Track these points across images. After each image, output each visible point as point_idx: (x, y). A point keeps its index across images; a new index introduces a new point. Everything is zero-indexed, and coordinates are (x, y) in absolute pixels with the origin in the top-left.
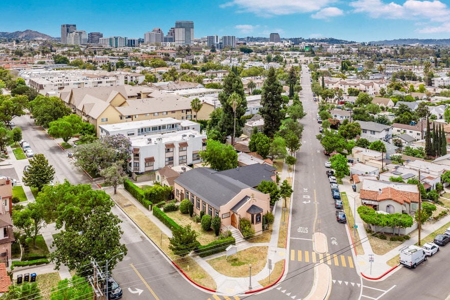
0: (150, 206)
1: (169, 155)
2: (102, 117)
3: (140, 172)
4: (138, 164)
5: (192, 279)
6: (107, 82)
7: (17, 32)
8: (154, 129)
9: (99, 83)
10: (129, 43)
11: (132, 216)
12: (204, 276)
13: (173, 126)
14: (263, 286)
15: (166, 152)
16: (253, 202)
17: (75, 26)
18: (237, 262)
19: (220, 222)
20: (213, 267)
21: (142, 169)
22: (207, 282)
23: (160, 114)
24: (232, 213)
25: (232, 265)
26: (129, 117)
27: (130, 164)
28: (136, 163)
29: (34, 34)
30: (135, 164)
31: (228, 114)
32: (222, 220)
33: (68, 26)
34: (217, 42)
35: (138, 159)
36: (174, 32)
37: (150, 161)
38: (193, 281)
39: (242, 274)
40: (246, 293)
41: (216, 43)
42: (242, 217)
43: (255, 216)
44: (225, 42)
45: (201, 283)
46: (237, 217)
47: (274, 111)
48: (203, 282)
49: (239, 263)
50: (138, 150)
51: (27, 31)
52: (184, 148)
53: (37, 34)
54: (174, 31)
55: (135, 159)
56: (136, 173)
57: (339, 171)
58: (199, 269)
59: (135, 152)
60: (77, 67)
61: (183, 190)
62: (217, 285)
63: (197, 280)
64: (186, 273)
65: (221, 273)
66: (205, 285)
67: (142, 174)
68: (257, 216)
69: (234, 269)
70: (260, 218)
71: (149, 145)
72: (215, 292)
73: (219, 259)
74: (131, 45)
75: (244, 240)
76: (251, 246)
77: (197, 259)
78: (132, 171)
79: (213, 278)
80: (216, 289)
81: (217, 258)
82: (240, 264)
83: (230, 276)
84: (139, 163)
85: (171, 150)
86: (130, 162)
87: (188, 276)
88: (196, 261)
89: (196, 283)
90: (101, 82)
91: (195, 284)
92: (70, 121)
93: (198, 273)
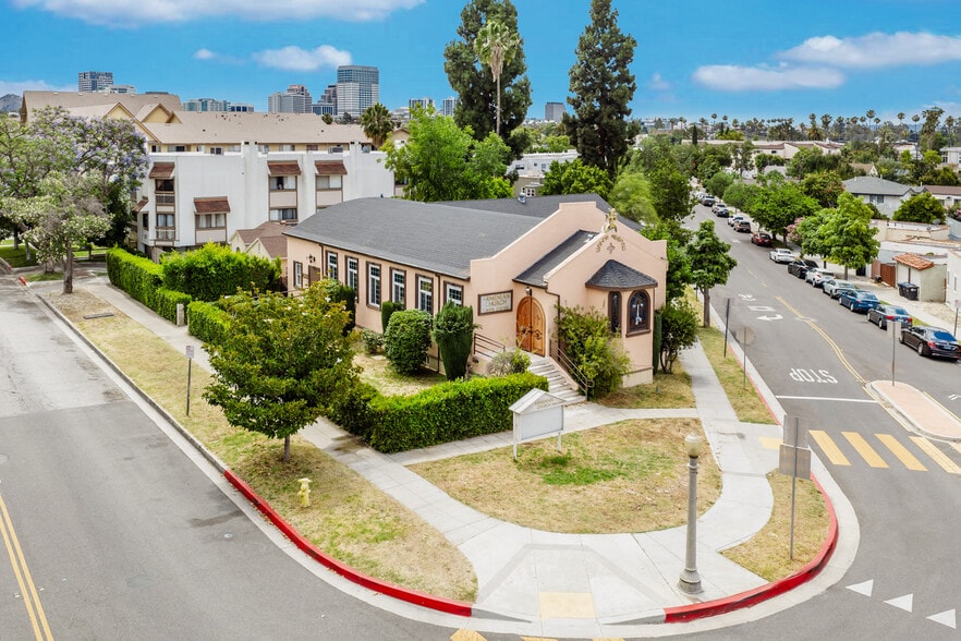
0: (180, 307)
1: (283, 199)
3: (176, 244)
4: (170, 218)
5: (321, 549)
11: (100, 338)
12: (396, 527)
14: (763, 574)
15: (271, 190)
16: (612, 247)
18: (571, 470)
19: (472, 327)
20: (447, 490)
21: (186, 234)
22: (414, 557)
24: (521, 293)
25: (549, 480)
26: (179, 149)
27: (145, 216)
28: (166, 215)
30: (161, 218)
31: (473, 112)
32: (476, 320)
33: (94, 75)
35: (171, 201)
36: (335, 96)
37: (213, 209)
38: (329, 557)
39: (616, 519)
40: (671, 617)
42: (567, 304)
43: (626, 297)
45: (374, 565)
46: (546, 305)
47: (610, 117)
48: (390, 562)
49: (582, 471)
50: (171, 166)
51: (8, 96)
52: (334, 182)
54: (335, 91)
55: (159, 201)
56: (165, 248)
57: (846, 244)
58: (366, 499)
59: (159, 175)
61: (317, 252)
62: (478, 571)
63: (350, 552)
64: (293, 520)
65: (494, 515)
66: (404, 572)
68: (632, 301)
69: (562, 495)
70: (645, 313)
72: (466, 612)
73: (475, 459)
75: (584, 398)
76: (620, 418)
77: (361, 458)
78: (151, 244)
79: (450, 537)
80: (472, 596)
81: (464, 458)
82: (589, 477)
83: (550, 529)
84: (173, 215)
85: (289, 183)
86: (144, 210)
87: (299, 531)
88: (355, 466)
89: (343, 565)
91: (340, 571)
93: (360, 517)
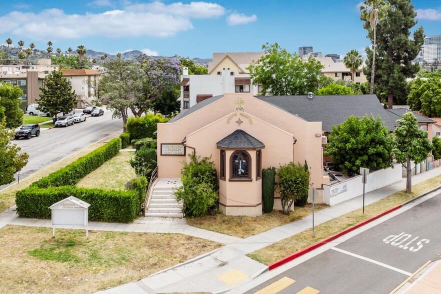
16: (240, 122)
27: (179, 103)
28: (187, 102)
30: (185, 104)
32: (159, 158)
33: (305, 48)
35: (188, 96)
43: (229, 155)
46: (187, 154)
50: (188, 80)
55: (185, 96)
59: (183, 84)
68: (234, 157)
70: (248, 168)
75: (184, 215)
85: (246, 89)
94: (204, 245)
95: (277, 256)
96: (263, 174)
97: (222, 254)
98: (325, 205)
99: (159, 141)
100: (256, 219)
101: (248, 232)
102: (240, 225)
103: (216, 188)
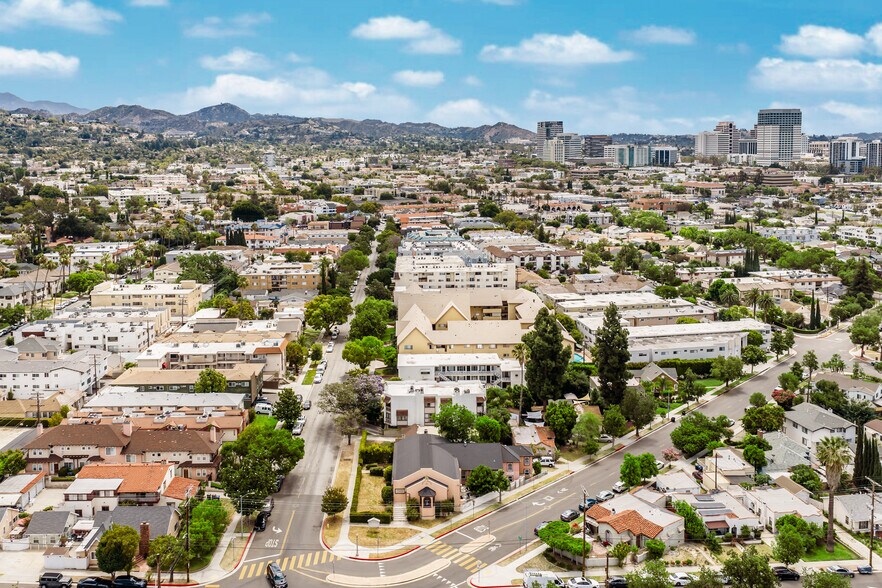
0: (359, 465)
1: (430, 410)
2: (405, 344)
3: (392, 425)
4: (390, 416)
5: (323, 536)
6: (488, 273)
7: (483, 127)
8: (461, 368)
9: (477, 274)
10: (657, 157)
12: (335, 535)
13: (488, 367)
14: (369, 557)
15: (425, 407)
16: (427, 484)
17: (560, 123)
18: (374, 535)
20: (349, 532)
21: (394, 422)
22: (332, 540)
23: (487, 348)
25: (367, 535)
26: (443, 346)
29: (509, 130)
30: (387, 415)
32: (395, 495)
33: (548, 124)
34: (853, 154)
35: (390, 410)
37: (402, 414)
39: (365, 545)
40: (350, 558)
41: (850, 157)
42: (412, 497)
43: (423, 499)
44: (872, 156)
45: (326, 540)
50: (389, 399)
53: (514, 131)
55: (387, 409)
56: (389, 426)
58: (337, 530)
59: (387, 401)
60: (502, 226)
65: (349, 538)
66: (328, 542)
67: (392, 427)
68: (425, 499)
69: (365, 538)
70: (429, 503)
71: (410, 394)
72: (329, 549)
74: (662, 161)
75: (407, 520)
76: (408, 528)
77: (346, 523)
78: (384, 423)
79: (339, 539)
80: (331, 547)
81: (362, 527)
82: (375, 537)
83: (354, 542)
85: (432, 405)
88: (343, 523)
90: (480, 273)
91: (322, 539)
92: (364, 345)
93: (333, 532)
94: (416, 532)
95: (438, 535)
96: (437, 504)
97: (422, 535)
98: (461, 513)
99: (395, 487)
100: (433, 521)
101: (430, 526)
102: (427, 524)
103: (419, 511)
